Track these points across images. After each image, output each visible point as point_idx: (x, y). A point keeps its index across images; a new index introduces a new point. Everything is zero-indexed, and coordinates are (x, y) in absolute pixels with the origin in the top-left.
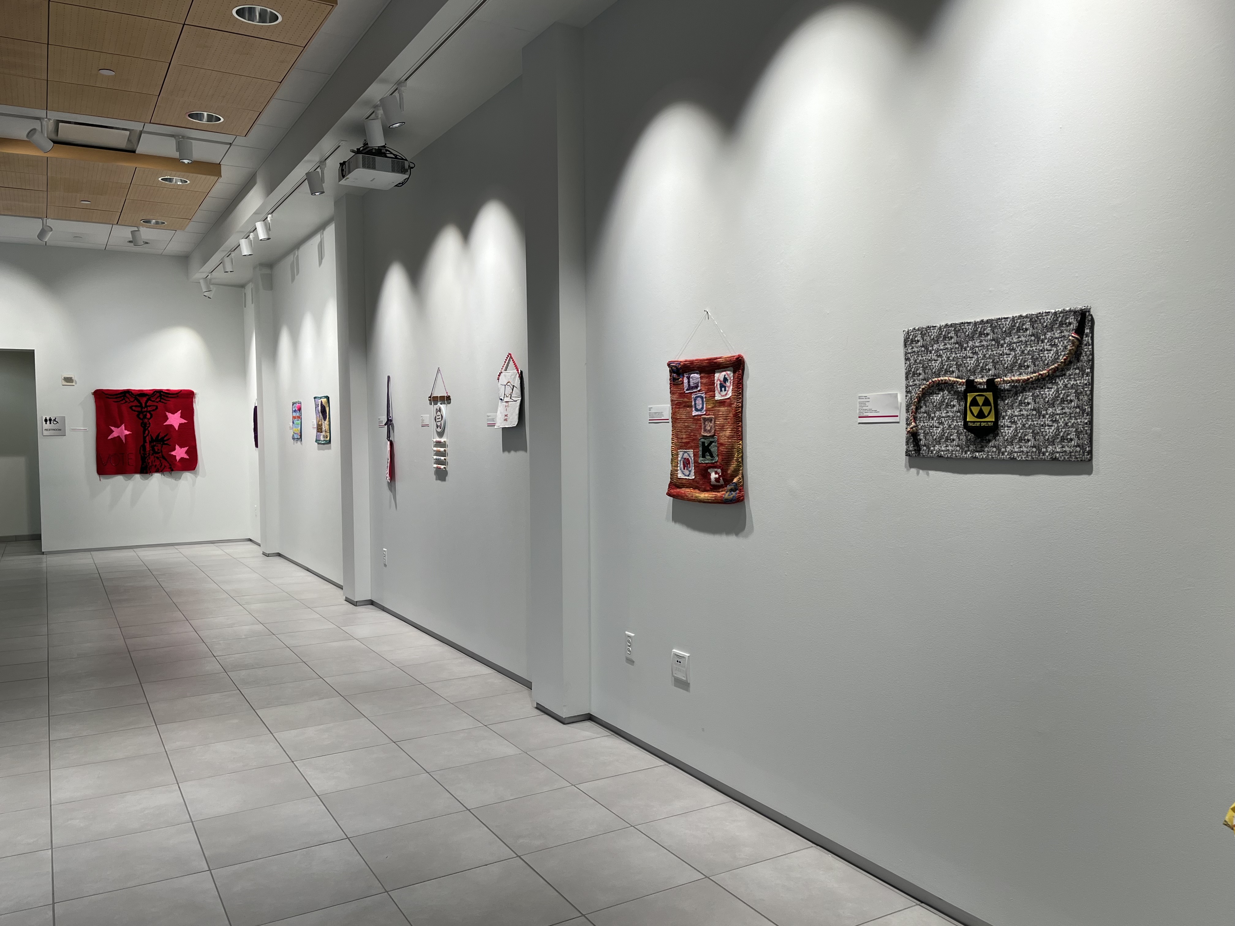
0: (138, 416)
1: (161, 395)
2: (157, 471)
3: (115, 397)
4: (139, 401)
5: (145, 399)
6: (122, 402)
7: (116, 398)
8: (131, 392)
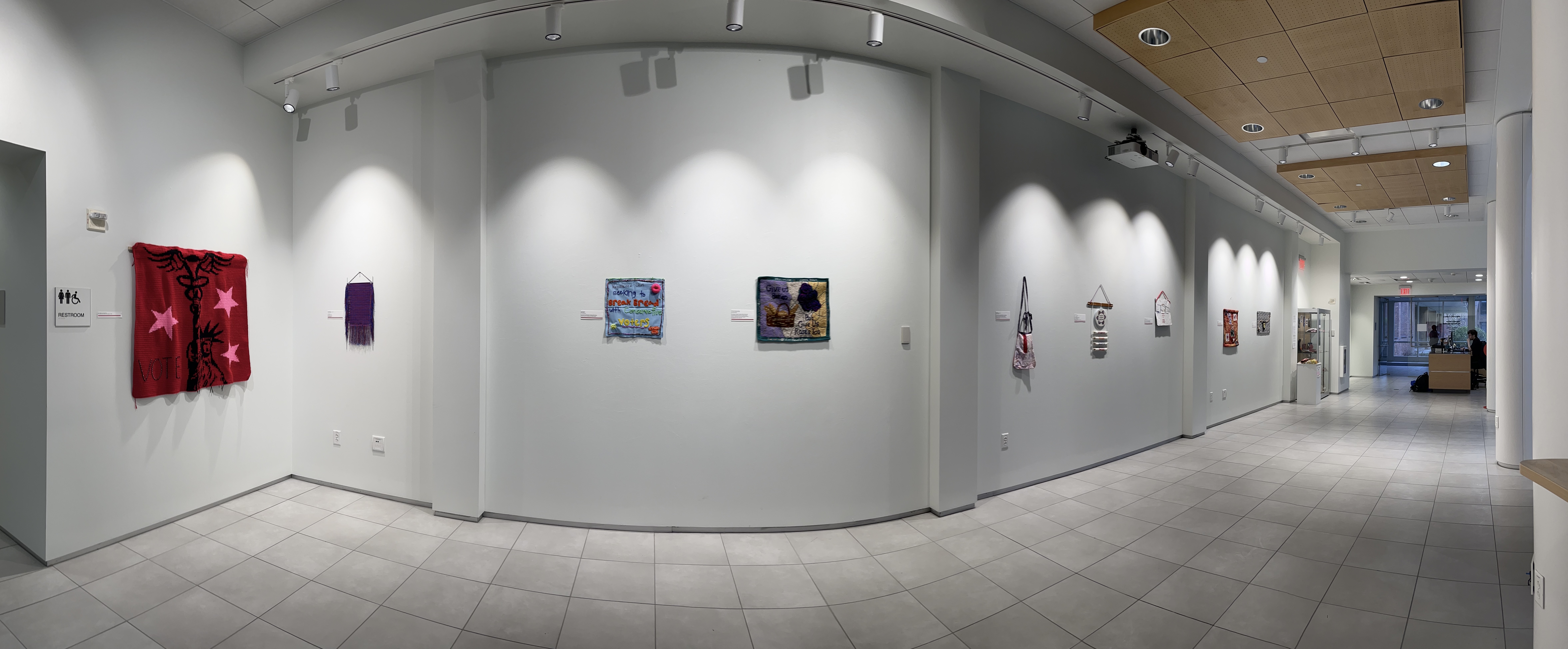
0: (186, 293)
1: (213, 260)
2: (205, 385)
3: (160, 258)
4: (188, 268)
5: (195, 265)
6: (168, 268)
7: (161, 261)
8: (180, 252)
